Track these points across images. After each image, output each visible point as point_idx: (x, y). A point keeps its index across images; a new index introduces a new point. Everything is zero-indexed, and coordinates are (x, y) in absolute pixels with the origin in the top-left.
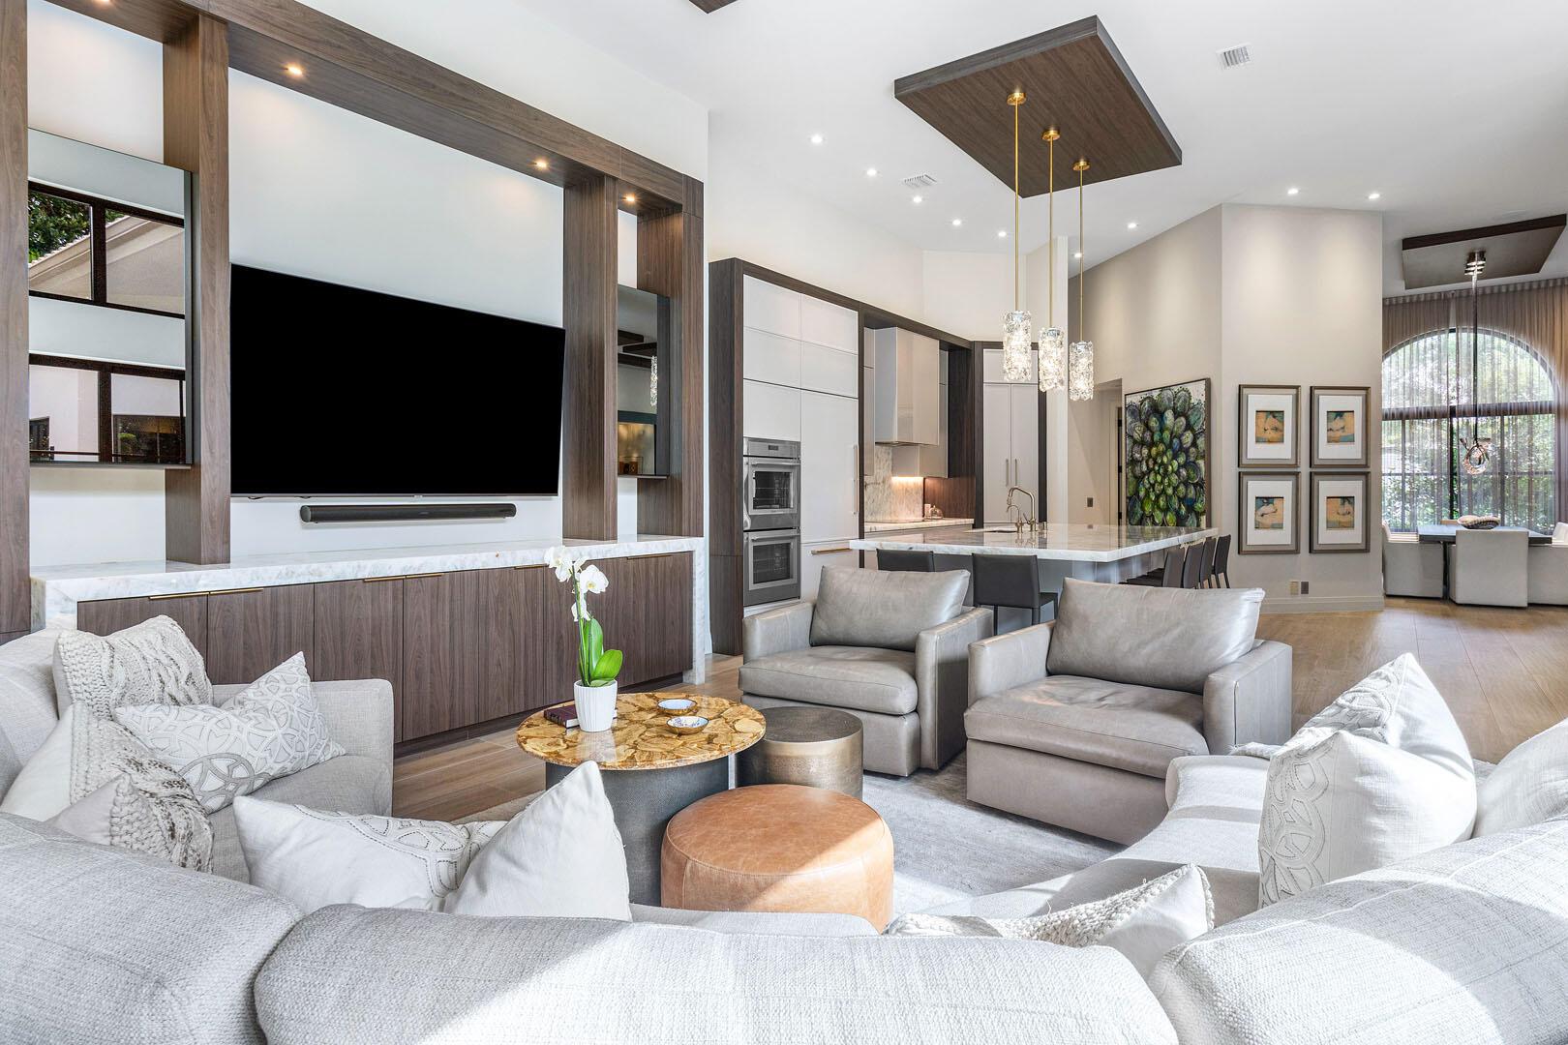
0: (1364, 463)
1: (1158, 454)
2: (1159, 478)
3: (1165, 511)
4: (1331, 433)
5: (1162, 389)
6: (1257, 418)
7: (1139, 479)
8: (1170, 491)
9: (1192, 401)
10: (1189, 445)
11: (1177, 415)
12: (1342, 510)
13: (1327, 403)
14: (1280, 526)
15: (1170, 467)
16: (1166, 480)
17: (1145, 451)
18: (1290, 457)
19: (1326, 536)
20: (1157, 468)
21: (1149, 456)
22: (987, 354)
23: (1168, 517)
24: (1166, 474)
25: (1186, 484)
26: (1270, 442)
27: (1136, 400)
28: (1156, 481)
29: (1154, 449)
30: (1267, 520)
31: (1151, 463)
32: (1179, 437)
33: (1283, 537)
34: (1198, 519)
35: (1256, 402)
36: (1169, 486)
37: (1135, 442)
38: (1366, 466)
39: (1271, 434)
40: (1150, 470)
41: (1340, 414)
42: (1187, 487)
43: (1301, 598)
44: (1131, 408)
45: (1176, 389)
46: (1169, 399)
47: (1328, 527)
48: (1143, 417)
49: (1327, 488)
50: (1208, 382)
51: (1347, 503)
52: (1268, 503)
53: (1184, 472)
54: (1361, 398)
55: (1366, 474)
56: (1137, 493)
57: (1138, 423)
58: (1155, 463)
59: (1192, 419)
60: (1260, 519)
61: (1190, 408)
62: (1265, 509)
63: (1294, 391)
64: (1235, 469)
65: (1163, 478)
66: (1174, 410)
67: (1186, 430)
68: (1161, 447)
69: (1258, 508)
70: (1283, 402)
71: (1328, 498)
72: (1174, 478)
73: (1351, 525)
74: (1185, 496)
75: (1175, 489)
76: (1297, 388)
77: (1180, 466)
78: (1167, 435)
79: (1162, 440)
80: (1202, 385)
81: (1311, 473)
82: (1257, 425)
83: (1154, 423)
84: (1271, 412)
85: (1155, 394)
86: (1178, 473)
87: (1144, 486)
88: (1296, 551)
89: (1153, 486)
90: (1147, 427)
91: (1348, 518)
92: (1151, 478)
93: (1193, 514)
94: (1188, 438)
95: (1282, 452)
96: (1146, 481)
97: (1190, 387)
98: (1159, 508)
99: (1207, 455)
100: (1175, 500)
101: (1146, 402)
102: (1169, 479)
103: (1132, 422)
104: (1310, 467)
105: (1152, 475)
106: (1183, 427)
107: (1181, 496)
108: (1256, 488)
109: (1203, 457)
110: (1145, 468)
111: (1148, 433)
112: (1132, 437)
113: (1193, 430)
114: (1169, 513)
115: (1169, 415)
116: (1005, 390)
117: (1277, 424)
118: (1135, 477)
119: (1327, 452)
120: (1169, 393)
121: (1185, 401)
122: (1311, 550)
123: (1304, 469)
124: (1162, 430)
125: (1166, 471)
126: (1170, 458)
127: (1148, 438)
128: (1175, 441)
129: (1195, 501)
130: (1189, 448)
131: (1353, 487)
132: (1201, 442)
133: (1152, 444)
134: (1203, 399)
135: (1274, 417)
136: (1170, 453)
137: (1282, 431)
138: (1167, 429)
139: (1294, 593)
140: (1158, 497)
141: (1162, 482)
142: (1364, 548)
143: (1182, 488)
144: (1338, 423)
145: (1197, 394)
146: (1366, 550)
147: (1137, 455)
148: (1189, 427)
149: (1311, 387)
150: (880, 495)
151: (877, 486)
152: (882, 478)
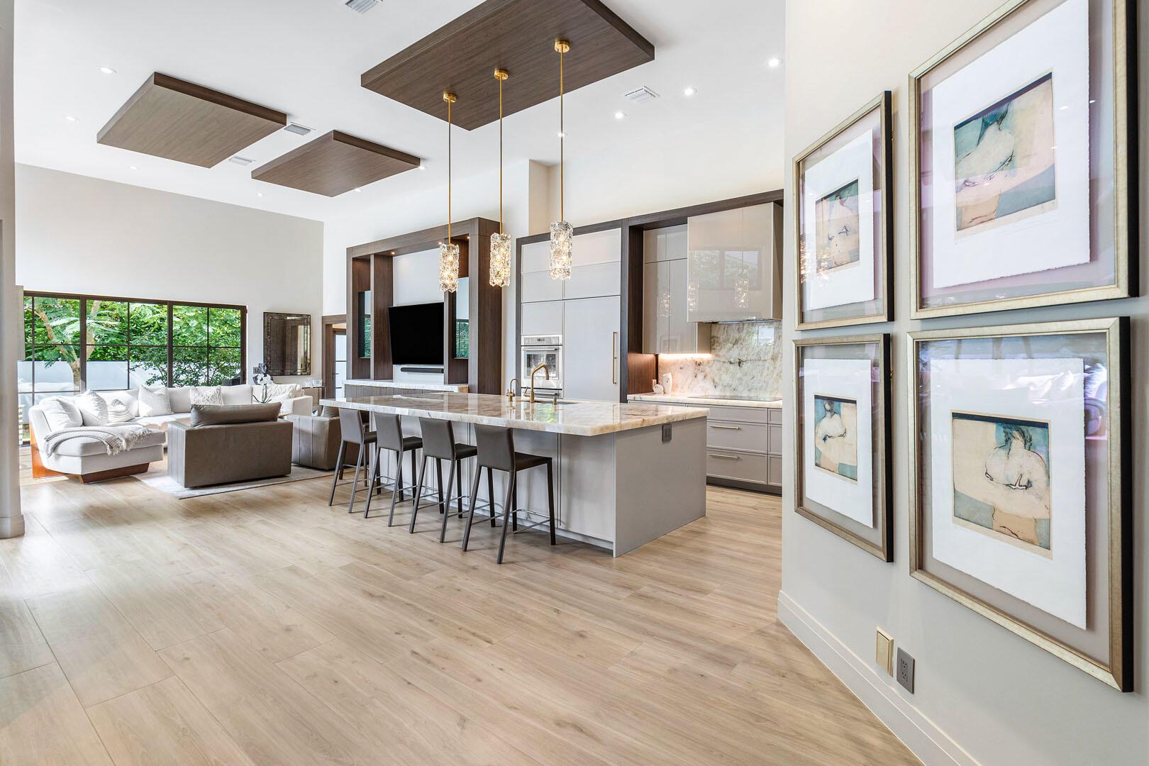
52: (832, 412)
62: (828, 425)
150: (766, 372)
151: (761, 363)
152: (771, 354)
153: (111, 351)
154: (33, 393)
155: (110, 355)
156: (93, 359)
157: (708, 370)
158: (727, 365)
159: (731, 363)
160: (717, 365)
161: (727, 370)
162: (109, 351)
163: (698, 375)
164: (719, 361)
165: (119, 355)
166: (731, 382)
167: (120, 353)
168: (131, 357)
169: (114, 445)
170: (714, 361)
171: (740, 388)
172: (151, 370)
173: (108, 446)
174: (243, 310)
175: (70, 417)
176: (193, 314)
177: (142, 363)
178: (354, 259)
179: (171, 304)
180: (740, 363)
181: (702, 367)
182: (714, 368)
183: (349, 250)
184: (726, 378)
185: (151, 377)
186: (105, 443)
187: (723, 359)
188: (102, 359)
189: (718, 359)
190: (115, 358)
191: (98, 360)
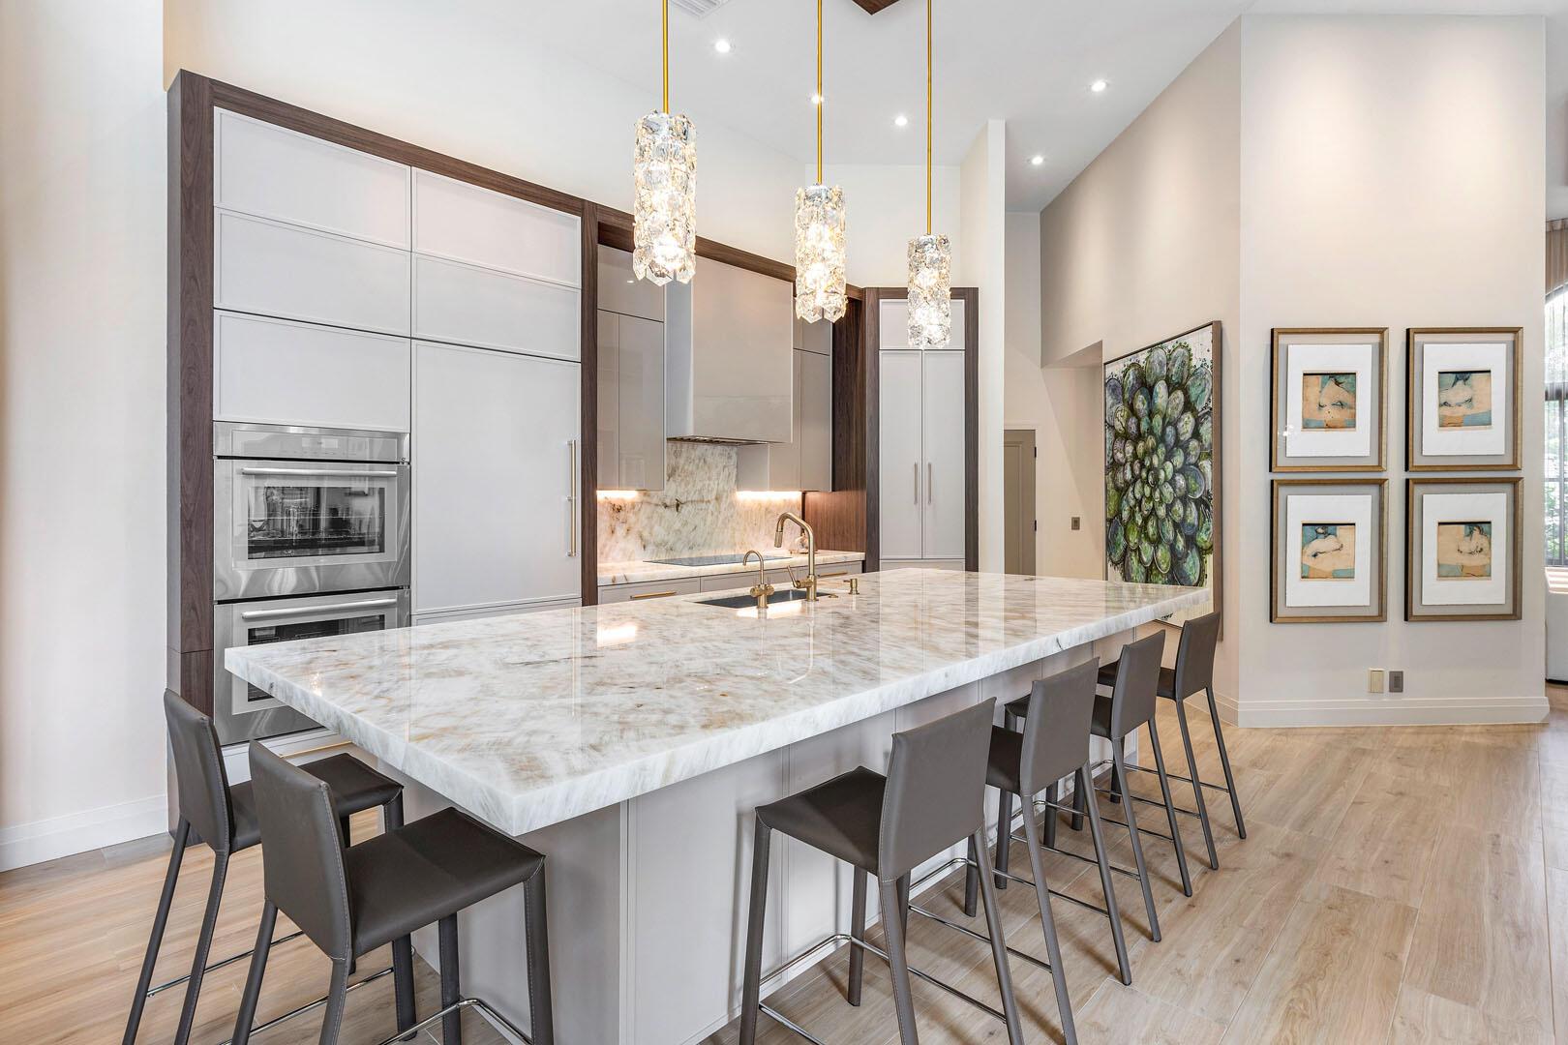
0: (1508, 461)
1: (1145, 453)
2: (1147, 491)
3: (1156, 542)
4: (1446, 411)
5: (1152, 348)
6: (1305, 386)
7: (1121, 492)
8: (1162, 512)
9: (1194, 362)
10: (1188, 435)
11: (1172, 388)
12: (1466, 546)
13: (1438, 357)
14: (1349, 575)
15: (1162, 474)
16: (1157, 494)
17: (1129, 448)
18: (1367, 453)
19: (1435, 592)
20: (1144, 474)
21: (1135, 455)
22: (886, 307)
23: (1159, 554)
24: (1156, 485)
25: (1184, 500)
26: (1328, 427)
27: (1116, 370)
28: (1143, 495)
29: (1141, 444)
30: (1325, 564)
31: (1137, 466)
32: (1174, 424)
33: (1358, 593)
34: (1201, 559)
35: (1302, 357)
36: (1161, 502)
37: (1117, 435)
38: (1514, 467)
39: (1331, 414)
40: (1135, 478)
41: (1463, 376)
42: (1185, 505)
43: (1388, 700)
44: (1112, 383)
45: (1170, 346)
46: (1160, 363)
47: (1439, 576)
48: (1127, 396)
49: (1437, 506)
50: (1218, 329)
51: (1476, 533)
52: (1326, 534)
53: (1180, 481)
54: (1504, 345)
55: (1515, 482)
56: (1119, 513)
57: (1121, 406)
58: (1142, 466)
59: (1194, 392)
60: (1310, 562)
61: (1189, 376)
62: (1319, 544)
63: (1375, 338)
64: (1264, 478)
65: (1153, 490)
66: (1168, 380)
67: (1183, 412)
68: (1151, 441)
69: (1305, 543)
70: (1356, 357)
71: (1440, 524)
72: (1168, 490)
73: (1484, 573)
74: (1184, 520)
75: (1169, 508)
76: (1381, 331)
77: (1176, 471)
78: (1158, 420)
79: (1151, 431)
80: (1207, 335)
81: (1407, 481)
82: (1305, 398)
83: (1140, 404)
84: (1332, 375)
85: (1142, 357)
86: (1172, 482)
87: (1128, 502)
88: (1381, 617)
89: (1139, 502)
90: (1132, 408)
91: (1477, 560)
92: (1136, 491)
93: (1194, 550)
94: (1187, 424)
95: (1353, 444)
96: (1130, 495)
97: (1189, 340)
98: (1147, 536)
99: (1216, 453)
100: (1169, 527)
101: (1131, 371)
102: (1161, 493)
103: (1113, 405)
104: (1407, 469)
105: (1138, 485)
106: (1181, 407)
107: (1177, 519)
108: (1302, 507)
109: (1209, 455)
110: (1129, 476)
111: (1133, 420)
112: (1113, 427)
113: (1193, 410)
114: (1161, 547)
115: (1161, 388)
116: (913, 361)
117: (1344, 396)
118: (1117, 489)
119: (1438, 443)
120: (1160, 355)
121: (1183, 364)
122: (1407, 616)
123: (1395, 475)
124: (1151, 415)
125: (1157, 479)
126: (1162, 458)
127: (1133, 429)
128: (1170, 430)
129: (1198, 529)
130: (1188, 441)
131: (1491, 505)
132: (1206, 429)
133: (1140, 437)
134: (1209, 357)
135: (1338, 384)
136: (1162, 450)
137: (1353, 407)
138: (1159, 412)
139: (1374, 690)
140: (1146, 520)
141: (1151, 498)
142: (1509, 610)
143: (1178, 507)
144: (1460, 393)
145: (1201, 349)
146: (1515, 614)
147: (1119, 456)
148: (1188, 406)
149: (1408, 330)
150: (709, 519)
151: (704, 505)
152: (715, 492)
157: (632, 518)
158: (661, 509)
159: (666, 506)
160: (646, 510)
161: (661, 518)
163: (618, 528)
164: (649, 503)
166: (666, 538)
170: (642, 503)
171: (679, 546)
180: (678, 505)
181: (622, 513)
182: (643, 516)
184: (659, 532)
187: (655, 500)
189: (649, 500)
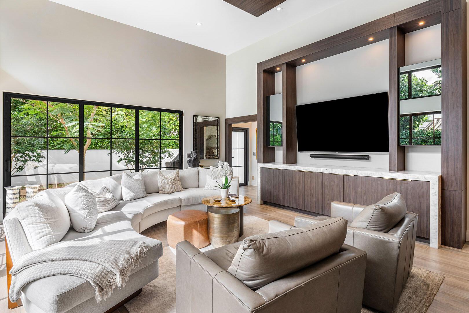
153: (100, 144)
154: (48, 174)
155: (99, 146)
156: (91, 148)
162: (98, 144)
165: (103, 146)
167: (104, 145)
168: (109, 147)
169: (104, 285)
172: (119, 154)
173: (97, 289)
174: (181, 113)
175: (52, 228)
176: (145, 120)
177: (115, 150)
178: (265, 71)
179: (138, 109)
183: (259, 65)
185: (119, 158)
186: (93, 284)
188: (95, 148)
190: (101, 148)
191: (93, 148)
